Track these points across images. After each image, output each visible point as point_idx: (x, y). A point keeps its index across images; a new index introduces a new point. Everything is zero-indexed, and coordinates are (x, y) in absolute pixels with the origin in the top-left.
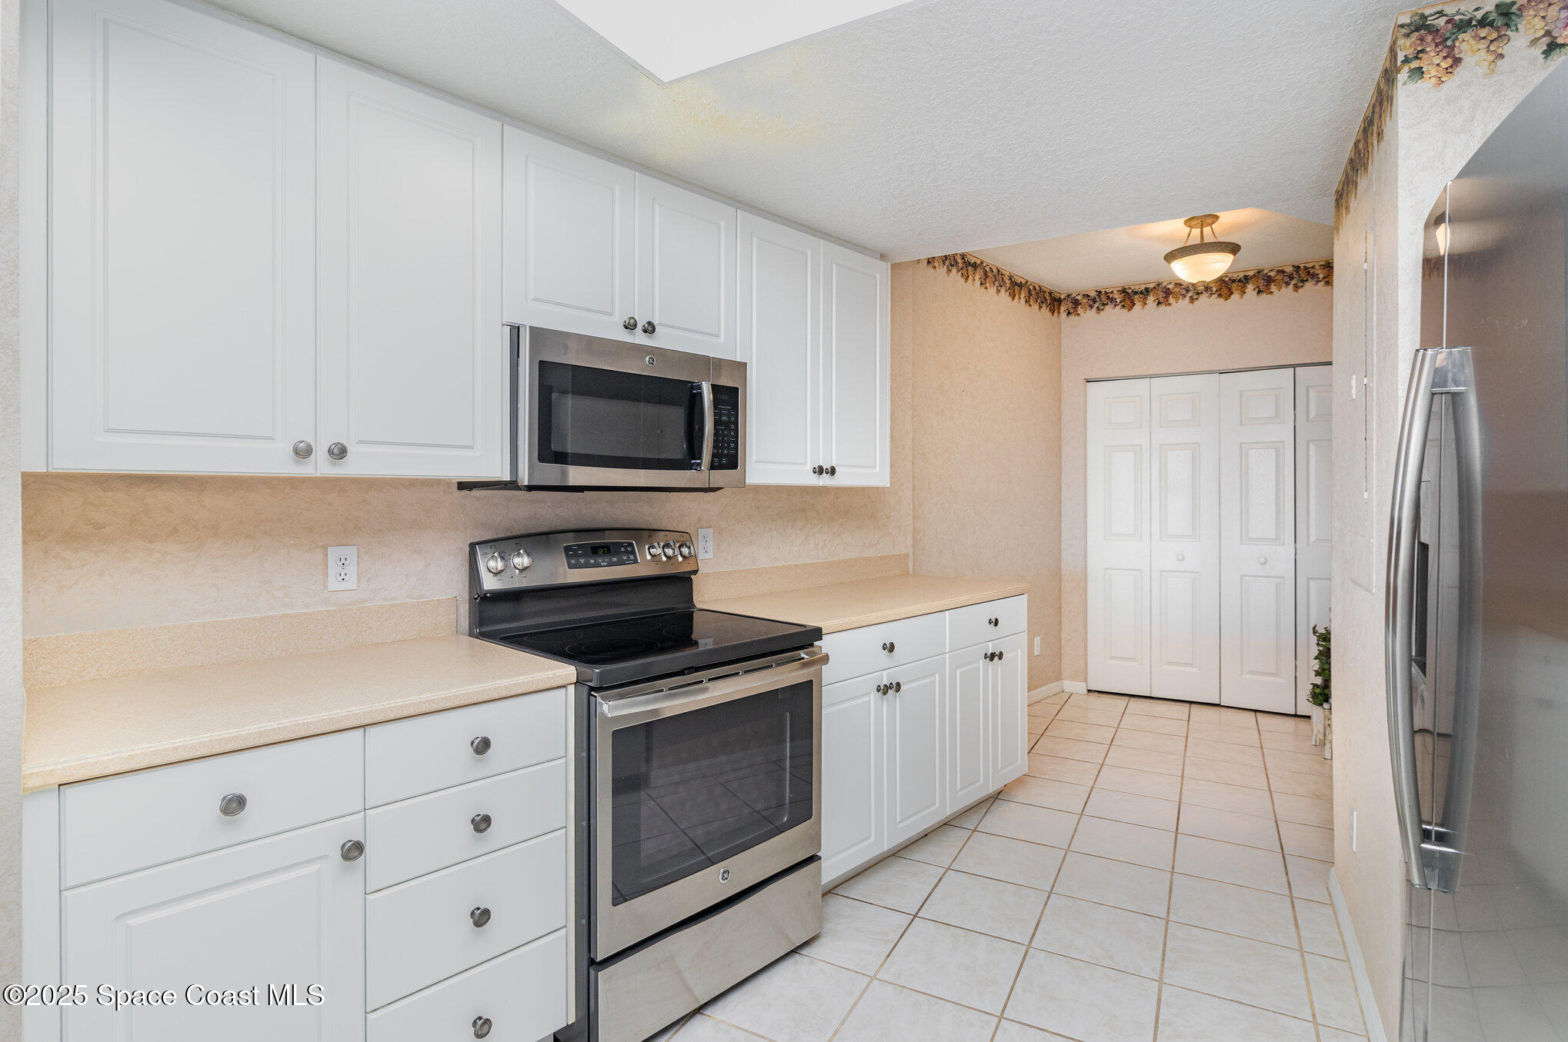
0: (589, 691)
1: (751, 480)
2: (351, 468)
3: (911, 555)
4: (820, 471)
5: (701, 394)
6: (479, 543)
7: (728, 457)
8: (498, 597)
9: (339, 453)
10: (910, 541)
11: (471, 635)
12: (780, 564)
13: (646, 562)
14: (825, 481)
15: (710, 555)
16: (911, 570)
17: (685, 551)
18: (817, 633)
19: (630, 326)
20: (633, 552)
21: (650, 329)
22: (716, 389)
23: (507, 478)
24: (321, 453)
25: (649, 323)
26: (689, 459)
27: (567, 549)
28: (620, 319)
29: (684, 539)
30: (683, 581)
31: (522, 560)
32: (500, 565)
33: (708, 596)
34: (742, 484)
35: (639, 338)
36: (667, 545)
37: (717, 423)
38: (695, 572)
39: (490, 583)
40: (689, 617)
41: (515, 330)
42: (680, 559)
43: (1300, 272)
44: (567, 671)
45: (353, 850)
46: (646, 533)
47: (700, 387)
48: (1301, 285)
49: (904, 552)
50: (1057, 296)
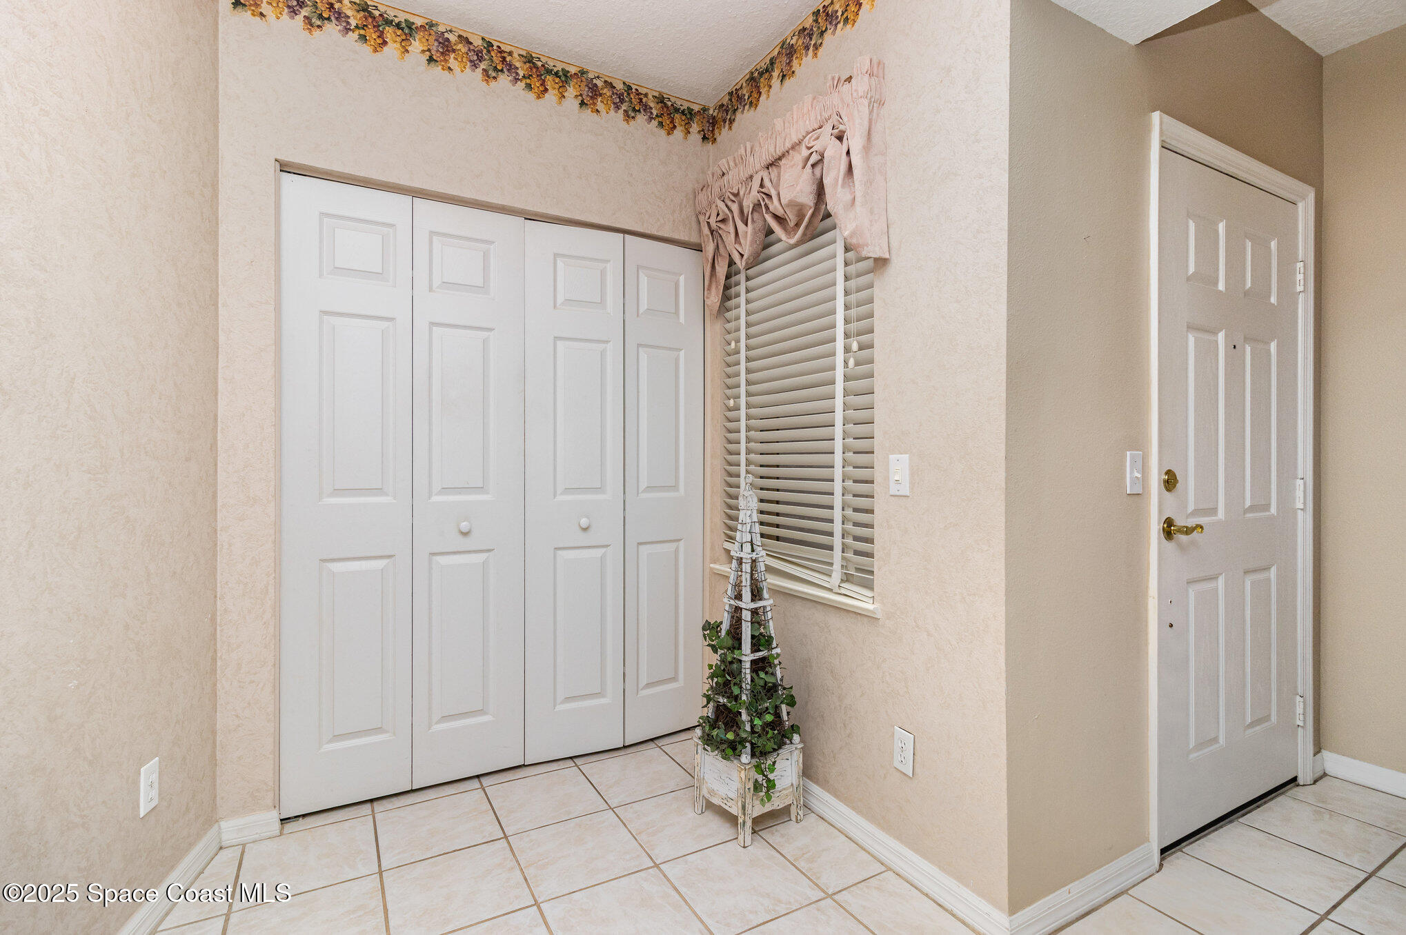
43: (632, 96)
48: (633, 114)
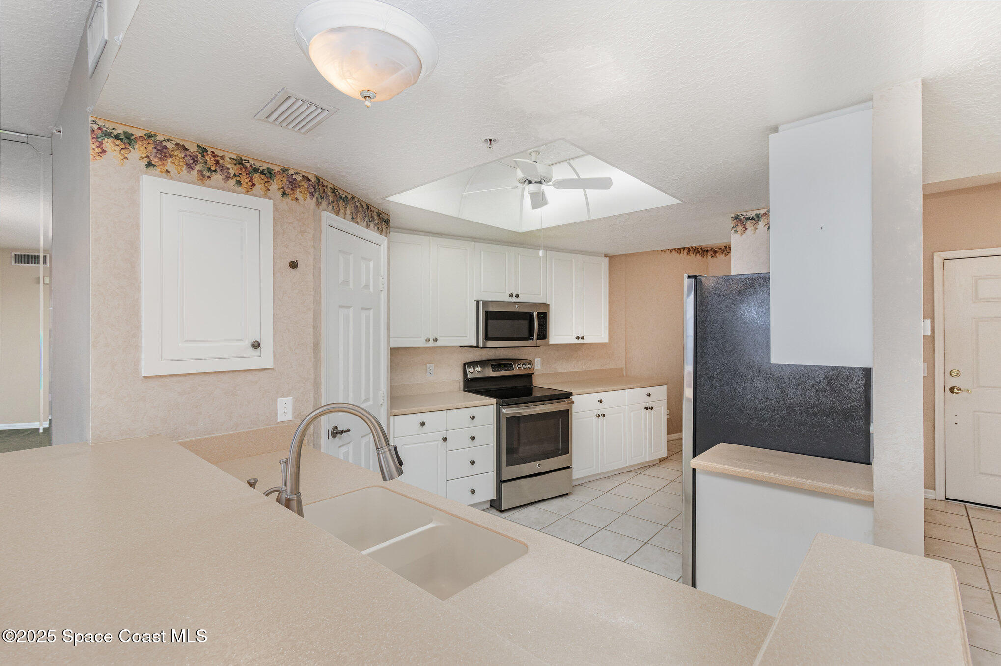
0: (499, 406)
1: (551, 343)
2: (438, 344)
3: (625, 368)
4: (578, 338)
5: (533, 316)
6: (467, 363)
7: (543, 335)
8: (473, 379)
9: (436, 340)
10: (624, 362)
11: (464, 391)
12: (566, 371)
13: (517, 370)
14: (580, 341)
15: (539, 368)
16: (624, 374)
17: (530, 366)
18: (571, 394)
19: (511, 296)
20: (512, 367)
21: (517, 296)
22: (539, 314)
23: (476, 345)
24: (431, 340)
25: (517, 294)
26: (530, 337)
27: (492, 366)
28: (508, 294)
29: (530, 363)
30: (529, 377)
31: (479, 369)
32: (473, 370)
33: (539, 382)
34: (548, 344)
35: (514, 299)
36: (523, 365)
37: (539, 325)
38: (533, 374)
39: (469, 376)
40: (532, 388)
41: (478, 302)
42: (528, 369)
44: (494, 401)
45: (445, 439)
46: (516, 360)
47: (533, 314)
49: (621, 367)
50: (706, 249)
